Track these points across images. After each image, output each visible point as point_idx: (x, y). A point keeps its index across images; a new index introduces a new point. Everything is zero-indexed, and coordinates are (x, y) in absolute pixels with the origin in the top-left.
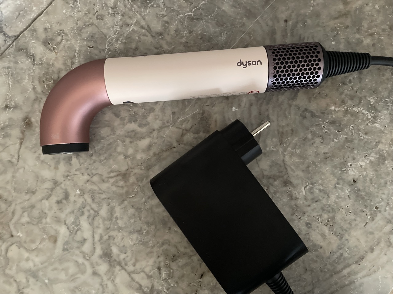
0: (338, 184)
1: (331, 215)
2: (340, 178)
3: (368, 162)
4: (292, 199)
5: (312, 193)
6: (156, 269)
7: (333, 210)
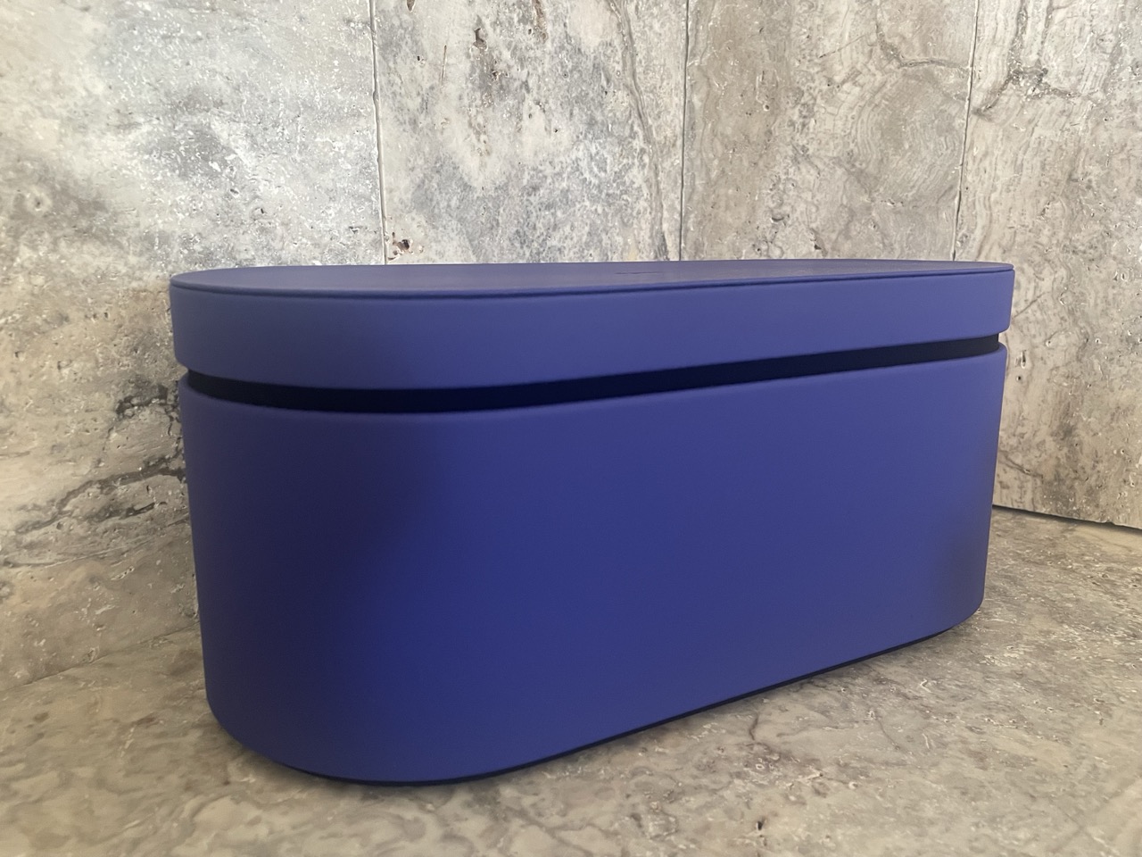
0: (988, 677)
1: (1012, 715)
2: (987, 672)
3: (1022, 653)
4: (909, 699)
5: (943, 690)
6: (627, 819)
7: (1012, 709)
